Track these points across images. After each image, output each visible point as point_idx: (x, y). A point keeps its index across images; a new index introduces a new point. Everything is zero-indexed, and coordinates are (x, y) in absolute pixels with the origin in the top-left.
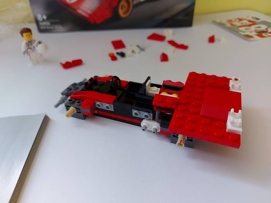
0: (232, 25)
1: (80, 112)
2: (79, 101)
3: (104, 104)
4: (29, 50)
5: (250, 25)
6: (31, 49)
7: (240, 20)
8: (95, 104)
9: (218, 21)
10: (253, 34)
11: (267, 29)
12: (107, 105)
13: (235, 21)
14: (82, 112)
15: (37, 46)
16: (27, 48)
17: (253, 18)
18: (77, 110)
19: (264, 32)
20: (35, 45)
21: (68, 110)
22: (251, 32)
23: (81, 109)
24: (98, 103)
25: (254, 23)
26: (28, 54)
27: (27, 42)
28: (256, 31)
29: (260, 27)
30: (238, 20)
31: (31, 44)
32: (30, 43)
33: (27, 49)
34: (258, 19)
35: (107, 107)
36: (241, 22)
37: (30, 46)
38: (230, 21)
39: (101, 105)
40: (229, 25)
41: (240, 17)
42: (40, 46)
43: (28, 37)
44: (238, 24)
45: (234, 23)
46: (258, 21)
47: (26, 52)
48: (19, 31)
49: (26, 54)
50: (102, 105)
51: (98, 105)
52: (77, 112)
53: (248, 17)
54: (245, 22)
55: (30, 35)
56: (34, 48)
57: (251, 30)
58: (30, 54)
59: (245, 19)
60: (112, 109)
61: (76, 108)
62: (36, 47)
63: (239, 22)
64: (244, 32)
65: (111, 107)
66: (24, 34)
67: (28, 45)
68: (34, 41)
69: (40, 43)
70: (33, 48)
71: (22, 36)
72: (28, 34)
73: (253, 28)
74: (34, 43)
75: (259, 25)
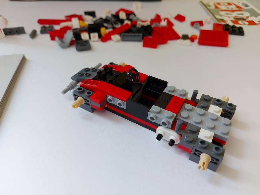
1: (88, 104)
2: (89, 91)
3: (116, 99)
8: (106, 97)
12: (120, 101)
14: (90, 105)
18: (85, 102)
21: (76, 99)
22: (229, 17)
23: (90, 102)
24: (110, 97)
34: (247, 6)
35: (119, 104)
39: (112, 100)
44: (224, 7)
46: (246, 8)
50: (114, 100)
51: (110, 100)
52: (85, 103)
60: (124, 106)
61: (85, 99)
63: (226, 6)
65: (124, 105)
75: (243, 13)
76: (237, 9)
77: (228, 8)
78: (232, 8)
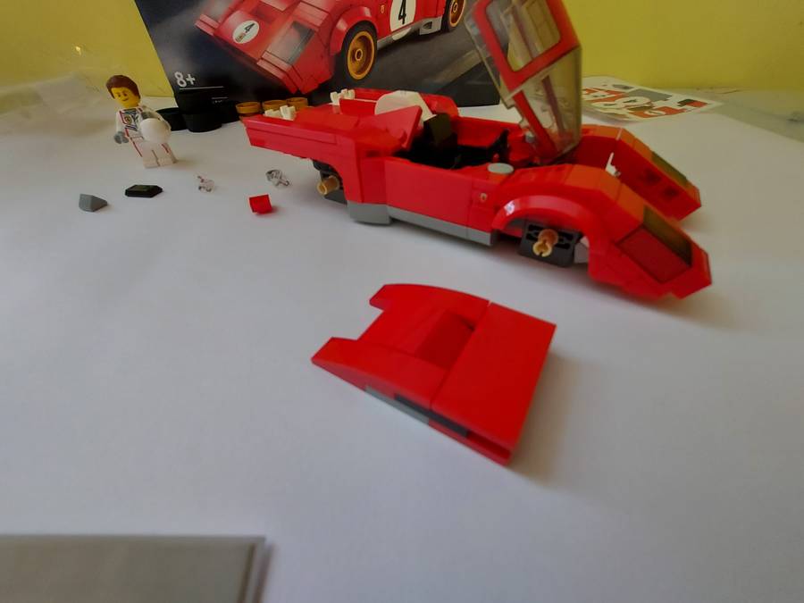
4: (130, 131)
5: (613, 99)
6: (134, 128)
10: (625, 112)
11: (650, 103)
16: (124, 125)
17: (615, 86)
19: (645, 108)
22: (619, 109)
25: (619, 96)
27: (122, 109)
28: (627, 107)
29: (634, 101)
32: (130, 115)
33: (126, 129)
34: (626, 88)
36: (595, 94)
37: (132, 122)
43: (124, 97)
46: (627, 91)
54: (601, 94)
57: (618, 107)
59: (602, 90)
64: (605, 109)
66: (114, 90)
67: (126, 118)
71: (112, 94)
73: (620, 103)
75: (632, 98)
76: (614, 95)
78: (605, 96)
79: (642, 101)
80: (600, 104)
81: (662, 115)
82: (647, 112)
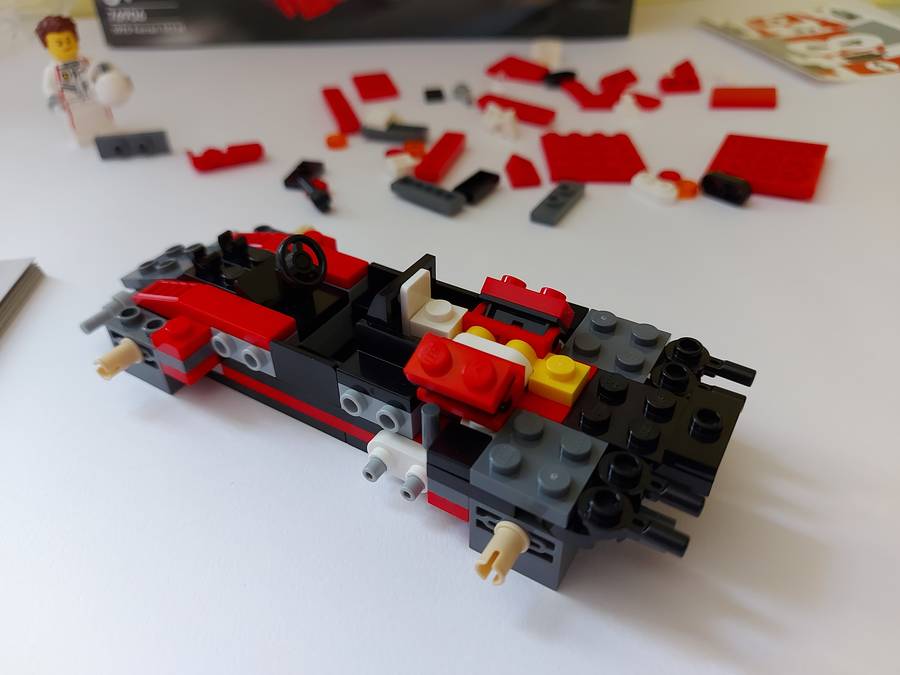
0: (765, 34)
4: (68, 95)
5: (824, 37)
6: (73, 89)
7: (793, 19)
9: (719, 20)
10: (836, 63)
11: (881, 49)
13: (776, 23)
15: (94, 79)
16: (59, 86)
17: (835, 13)
19: (870, 57)
20: (87, 75)
22: (828, 57)
25: (837, 30)
26: (66, 107)
27: (60, 64)
28: (844, 54)
29: (858, 43)
30: (785, 21)
31: (74, 73)
32: (70, 70)
33: (62, 91)
34: (851, 17)
36: (797, 26)
37: (72, 81)
38: (758, 23)
40: (753, 34)
41: (793, 10)
42: (104, 78)
44: (784, 31)
45: (773, 29)
46: (852, 24)
47: (57, 100)
48: (34, 26)
49: (57, 108)
53: (819, 10)
54: (808, 26)
55: (72, 40)
56: (85, 86)
57: (827, 52)
58: (71, 107)
59: (809, 18)
62: (91, 86)
63: (787, 26)
64: (803, 56)
66: (51, 38)
67: (65, 76)
68: (86, 61)
69: (105, 68)
70: (79, 86)
71: (45, 43)
72: (64, 36)
73: (835, 44)
74: (83, 71)
75: (855, 37)
76: (827, 30)
77: (799, 31)
78: (812, 31)
79: (870, 43)
80: (800, 47)
81: (889, 70)
82: (870, 66)
